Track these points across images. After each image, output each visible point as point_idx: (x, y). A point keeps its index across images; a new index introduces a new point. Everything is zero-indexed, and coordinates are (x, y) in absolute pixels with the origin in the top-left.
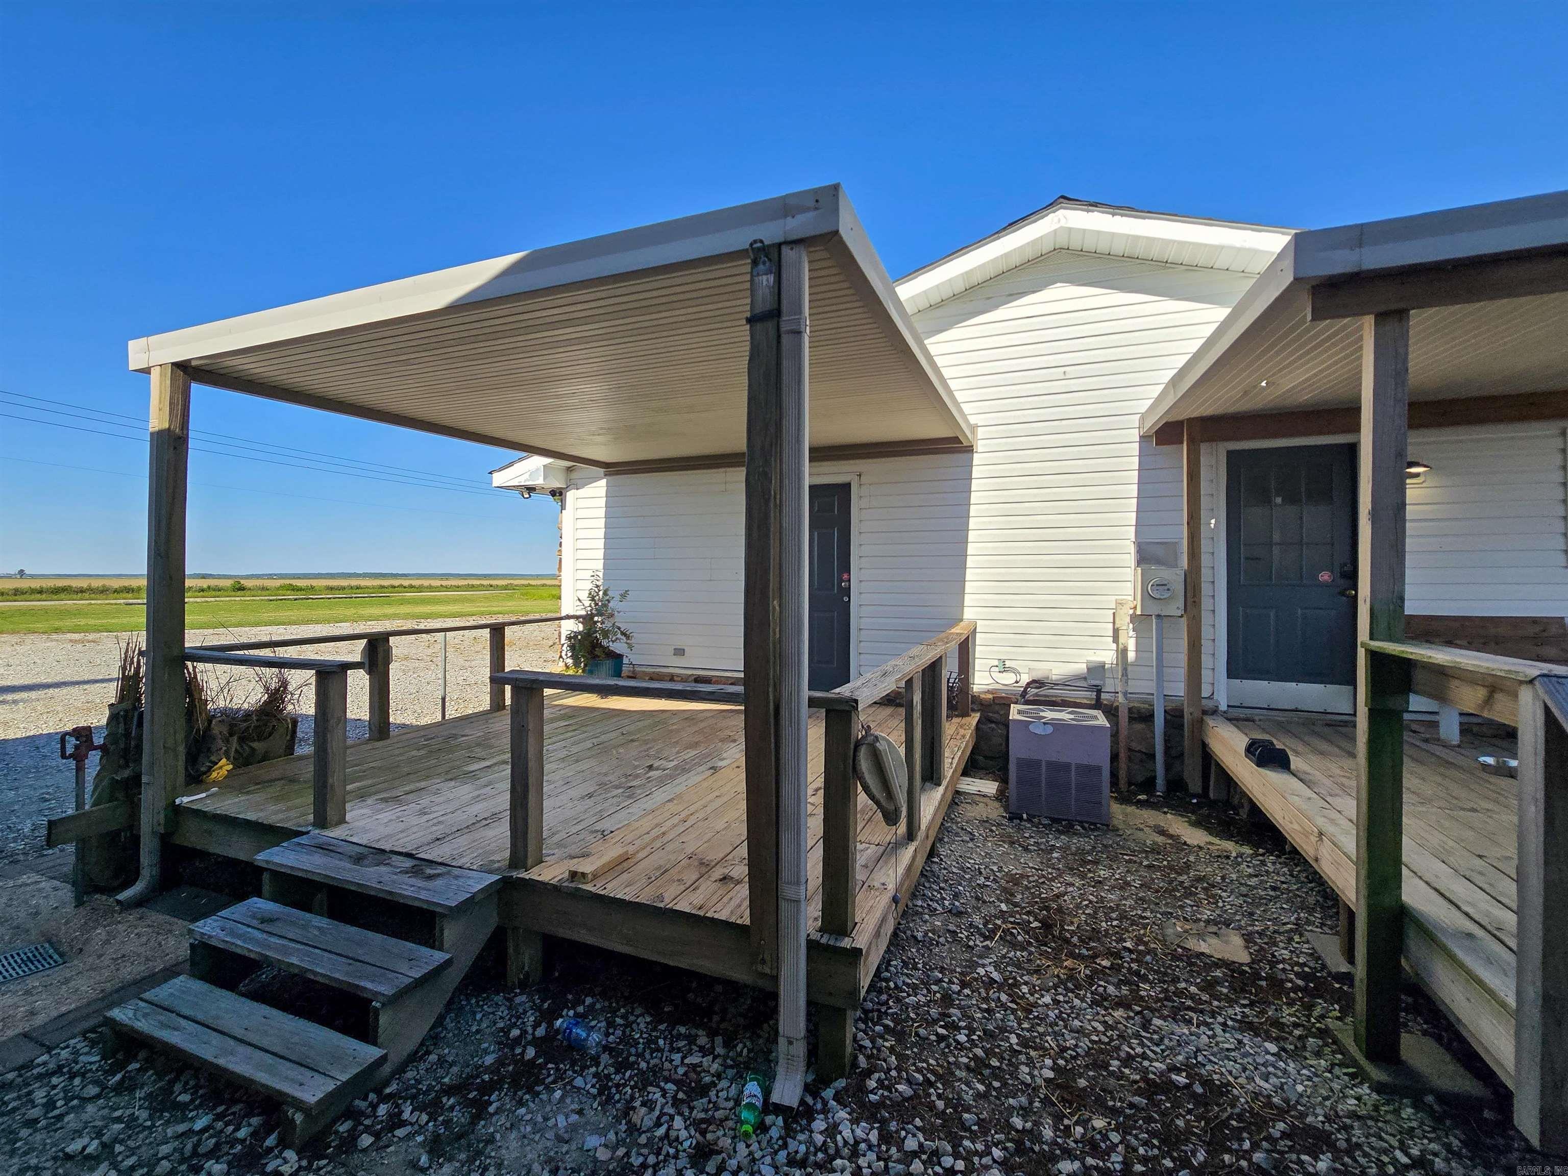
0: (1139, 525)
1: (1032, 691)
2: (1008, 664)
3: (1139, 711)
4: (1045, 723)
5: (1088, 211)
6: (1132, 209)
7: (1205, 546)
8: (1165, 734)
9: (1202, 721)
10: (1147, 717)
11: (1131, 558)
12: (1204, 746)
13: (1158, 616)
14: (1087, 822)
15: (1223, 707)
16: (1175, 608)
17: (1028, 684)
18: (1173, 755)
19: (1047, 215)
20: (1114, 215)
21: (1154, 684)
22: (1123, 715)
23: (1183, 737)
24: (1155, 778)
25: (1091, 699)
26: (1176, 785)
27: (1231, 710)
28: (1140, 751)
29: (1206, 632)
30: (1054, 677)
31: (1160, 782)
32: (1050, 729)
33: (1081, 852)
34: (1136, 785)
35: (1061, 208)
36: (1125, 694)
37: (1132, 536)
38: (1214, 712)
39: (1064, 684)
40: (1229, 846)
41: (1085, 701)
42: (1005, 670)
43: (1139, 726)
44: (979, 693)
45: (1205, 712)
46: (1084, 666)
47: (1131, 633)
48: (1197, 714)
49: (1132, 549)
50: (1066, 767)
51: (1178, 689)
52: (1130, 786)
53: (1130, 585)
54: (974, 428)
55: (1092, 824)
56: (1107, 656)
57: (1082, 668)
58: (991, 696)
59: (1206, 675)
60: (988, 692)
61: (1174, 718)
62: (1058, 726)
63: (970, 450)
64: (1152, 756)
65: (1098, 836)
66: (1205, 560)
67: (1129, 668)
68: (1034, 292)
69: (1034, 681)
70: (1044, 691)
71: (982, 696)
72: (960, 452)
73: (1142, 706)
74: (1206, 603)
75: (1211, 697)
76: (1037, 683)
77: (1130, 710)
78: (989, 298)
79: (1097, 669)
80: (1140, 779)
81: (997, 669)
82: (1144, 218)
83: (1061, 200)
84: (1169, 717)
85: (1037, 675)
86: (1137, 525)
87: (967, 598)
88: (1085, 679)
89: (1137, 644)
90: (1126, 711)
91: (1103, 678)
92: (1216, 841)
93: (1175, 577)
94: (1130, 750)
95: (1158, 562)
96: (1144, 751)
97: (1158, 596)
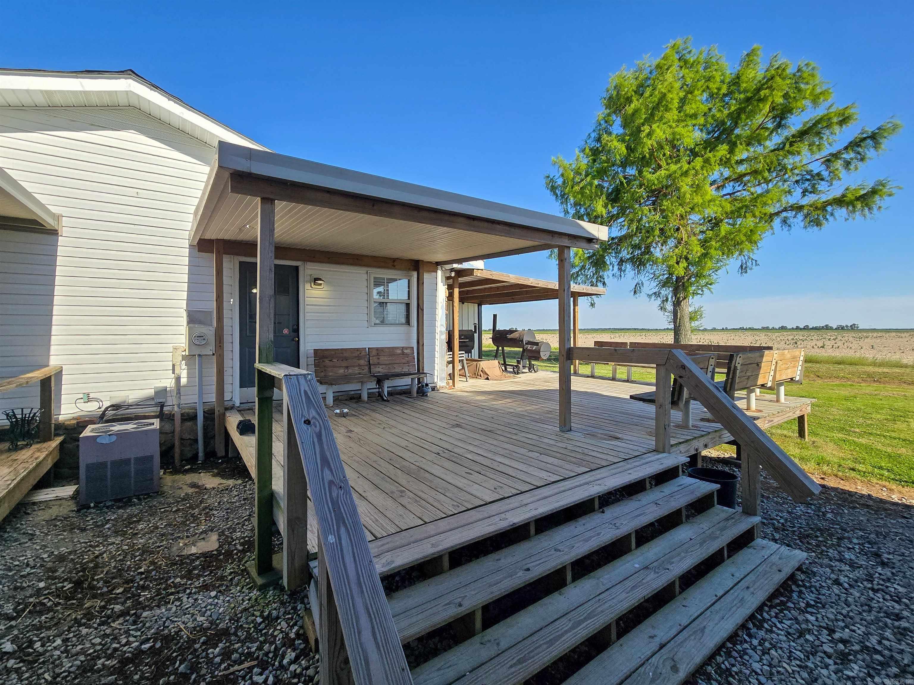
0: (189, 300)
1: (110, 413)
2: (91, 396)
3: (188, 414)
4: (109, 435)
5: (151, 89)
6: (182, 101)
7: (226, 313)
8: (204, 426)
9: (224, 415)
10: (193, 418)
11: (184, 320)
12: (226, 428)
13: (199, 355)
14: (142, 495)
15: (237, 404)
16: (210, 350)
17: (107, 409)
18: (208, 437)
19: (120, 78)
20: (169, 100)
21: (197, 396)
22: (178, 419)
23: (214, 425)
24: (198, 453)
25: (156, 412)
26: (210, 454)
27: (242, 405)
28: (190, 439)
29: (227, 363)
30: (130, 401)
31: (201, 454)
32: (114, 438)
33: (130, 516)
34: (186, 460)
35: (131, 78)
36: (179, 405)
37: (185, 306)
38: (232, 408)
39: (137, 404)
40: (231, 482)
41: (153, 414)
42: (89, 400)
43: (189, 424)
44: (65, 421)
45: (226, 409)
46: (153, 391)
47: (184, 367)
48: (222, 411)
49: (185, 314)
50: (127, 461)
51: (212, 397)
52: (182, 461)
53: (183, 337)
54: (58, 218)
55: (146, 494)
56: (169, 383)
57: (151, 392)
58: (75, 422)
59: (227, 388)
60: (74, 419)
61: (209, 415)
62: (121, 435)
63: (54, 233)
64: (196, 441)
65: (148, 501)
66: (226, 322)
67: (182, 389)
68: (113, 130)
69: (112, 406)
70: (121, 412)
71: (66, 423)
72: (42, 233)
73: (191, 411)
74: (227, 346)
75: (231, 400)
76: (116, 407)
77: (182, 415)
78: (73, 121)
79: (162, 392)
80: (189, 455)
81: (82, 401)
82: (190, 110)
83: (131, 73)
84: (206, 415)
85: (114, 402)
86: (188, 300)
87: (53, 348)
88: (153, 399)
89: (188, 373)
90: (179, 416)
91: (166, 397)
92: (224, 481)
93: (209, 331)
94: (182, 439)
95: (200, 322)
96: (192, 438)
97: (198, 343)
